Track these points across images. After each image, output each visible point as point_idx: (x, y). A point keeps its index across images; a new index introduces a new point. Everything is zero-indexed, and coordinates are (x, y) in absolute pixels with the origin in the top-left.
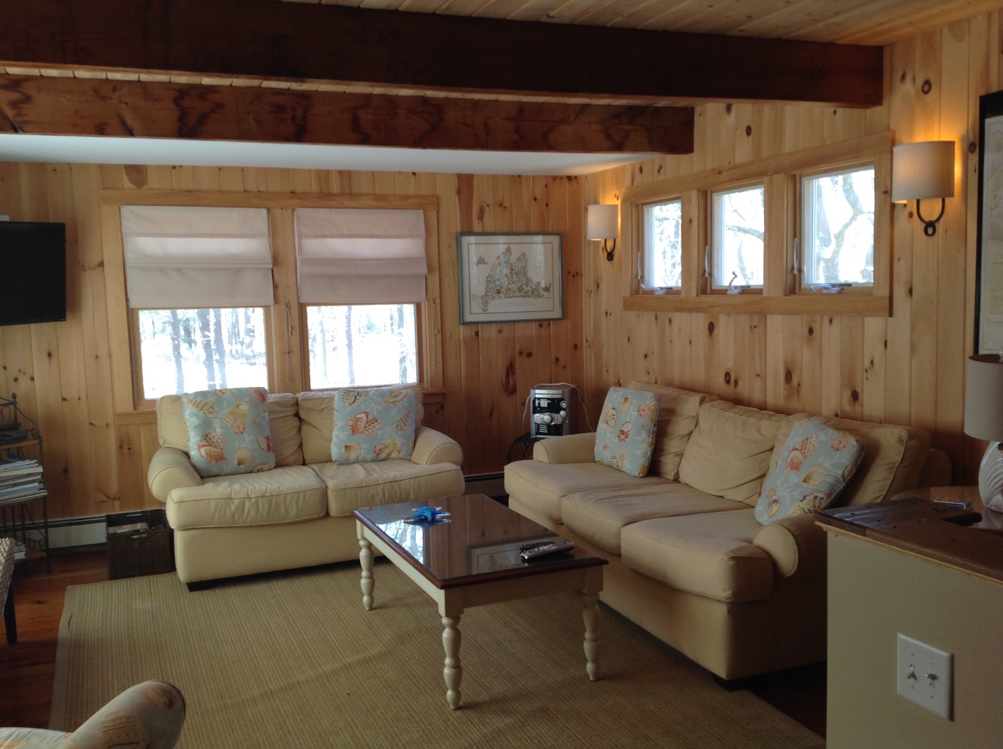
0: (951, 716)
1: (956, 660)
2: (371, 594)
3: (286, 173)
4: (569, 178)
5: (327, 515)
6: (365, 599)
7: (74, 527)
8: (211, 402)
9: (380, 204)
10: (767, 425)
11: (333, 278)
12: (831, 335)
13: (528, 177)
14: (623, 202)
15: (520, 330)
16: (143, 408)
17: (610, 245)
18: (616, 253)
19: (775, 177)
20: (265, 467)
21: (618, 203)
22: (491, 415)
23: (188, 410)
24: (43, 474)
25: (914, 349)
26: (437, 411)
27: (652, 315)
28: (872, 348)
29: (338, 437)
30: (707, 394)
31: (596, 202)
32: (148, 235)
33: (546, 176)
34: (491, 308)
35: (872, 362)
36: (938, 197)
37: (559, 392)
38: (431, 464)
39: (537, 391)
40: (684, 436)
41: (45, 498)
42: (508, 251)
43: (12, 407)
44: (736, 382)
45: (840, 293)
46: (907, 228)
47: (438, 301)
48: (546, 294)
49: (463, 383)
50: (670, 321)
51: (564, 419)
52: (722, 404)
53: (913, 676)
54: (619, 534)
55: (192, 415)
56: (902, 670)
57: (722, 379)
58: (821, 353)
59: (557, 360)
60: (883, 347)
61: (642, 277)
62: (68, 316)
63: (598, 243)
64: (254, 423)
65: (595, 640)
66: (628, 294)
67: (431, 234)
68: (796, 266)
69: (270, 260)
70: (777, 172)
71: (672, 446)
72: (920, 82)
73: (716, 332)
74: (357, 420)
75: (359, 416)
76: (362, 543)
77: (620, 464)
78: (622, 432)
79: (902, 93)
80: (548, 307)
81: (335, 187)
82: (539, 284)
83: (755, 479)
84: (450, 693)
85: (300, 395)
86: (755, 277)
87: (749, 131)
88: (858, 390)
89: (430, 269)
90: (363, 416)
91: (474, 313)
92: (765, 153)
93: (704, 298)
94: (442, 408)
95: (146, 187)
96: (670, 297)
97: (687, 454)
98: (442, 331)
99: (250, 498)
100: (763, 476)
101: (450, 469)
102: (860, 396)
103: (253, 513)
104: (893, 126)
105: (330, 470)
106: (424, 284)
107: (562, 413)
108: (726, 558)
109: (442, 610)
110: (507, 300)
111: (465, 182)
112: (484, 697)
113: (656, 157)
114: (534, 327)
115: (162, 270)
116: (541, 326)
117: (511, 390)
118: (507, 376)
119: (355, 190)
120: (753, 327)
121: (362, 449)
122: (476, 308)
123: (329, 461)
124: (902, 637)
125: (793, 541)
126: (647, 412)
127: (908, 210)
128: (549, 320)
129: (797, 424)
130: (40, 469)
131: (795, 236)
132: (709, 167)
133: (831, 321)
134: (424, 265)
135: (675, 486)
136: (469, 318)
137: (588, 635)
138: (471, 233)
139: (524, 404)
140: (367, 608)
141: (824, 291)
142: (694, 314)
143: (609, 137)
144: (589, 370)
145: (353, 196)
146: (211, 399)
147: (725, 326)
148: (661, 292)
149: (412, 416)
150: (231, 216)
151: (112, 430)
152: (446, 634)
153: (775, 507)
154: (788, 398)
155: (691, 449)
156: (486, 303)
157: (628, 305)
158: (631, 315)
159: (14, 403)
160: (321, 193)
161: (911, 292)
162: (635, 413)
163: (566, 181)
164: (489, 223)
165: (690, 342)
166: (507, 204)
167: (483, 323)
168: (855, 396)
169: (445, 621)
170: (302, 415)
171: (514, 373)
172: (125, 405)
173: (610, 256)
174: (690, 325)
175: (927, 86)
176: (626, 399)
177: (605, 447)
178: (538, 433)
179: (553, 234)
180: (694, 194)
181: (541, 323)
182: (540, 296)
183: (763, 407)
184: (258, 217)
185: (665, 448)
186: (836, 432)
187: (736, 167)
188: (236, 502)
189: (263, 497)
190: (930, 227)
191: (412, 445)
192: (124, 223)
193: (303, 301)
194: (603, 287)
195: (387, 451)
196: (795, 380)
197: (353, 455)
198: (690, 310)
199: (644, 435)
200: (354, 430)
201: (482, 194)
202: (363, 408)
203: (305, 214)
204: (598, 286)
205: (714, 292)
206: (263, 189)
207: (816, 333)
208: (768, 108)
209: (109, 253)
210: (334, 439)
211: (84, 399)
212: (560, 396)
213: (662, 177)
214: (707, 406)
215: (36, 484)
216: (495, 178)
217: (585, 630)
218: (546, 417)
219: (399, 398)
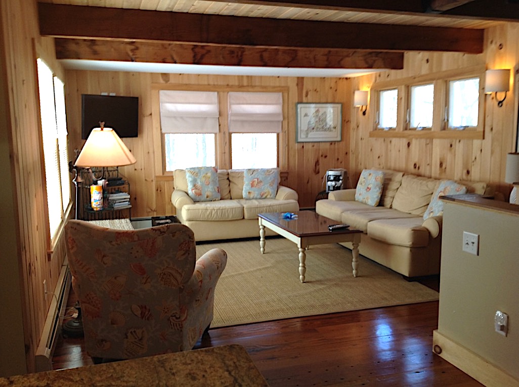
0: (478, 255)
1: (480, 237)
2: (264, 247)
3: (225, 77)
4: (347, 78)
5: (244, 218)
6: (262, 249)
7: (138, 222)
8: (196, 172)
9: (264, 90)
10: (431, 184)
11: (243, 122)
12: (459, 148)
13: (328, 78)
14: (371, 90)
15: (322, 146)
16: (166, 174)
17: (364, 109)
18: (367, 112)
19: (438, 81)
20: (217, 199)
21: (369, 90)
22: (308, 182)
23: (188, 174)
24: (130, 199)
25: (492, 153)
26: (285, 180)
27: (383, 139)
28: (476, 152)
29: (245, 188)
30: (405, 173)
31: (358, 89)
32: (171, 103)
33: (336, 78)
34: (309, 136)
35: (476, 158)
36: (504, 91)
37: (340, 172)
38: (285, 199)
39: (330, 172)
40: (395, 190)
41: (130, 208)
42: (317, 111)
43: (117, 171)
44: (419, 168)
45: (464, 129)
46: (492, 104)
47: (287, 132)
48: (334, 130)
49: (296, 169)
50: (391, 142)
51: (341, 184)
52: (412, 176)
53: (467, 244)
54: (366, 225)
55: (189, 177)
56: (464, 242)
57: (412, 166)
58: (455, 155)
59: (338, 159)
60: (480, 152)
61: (379, 122)
62: (138, 136)
63: (358, 108)
64: (213, 181)
65: (356, 261)
66: (372, 130)
67: (285, 103)
68: (446, 118)
69: (218, 114)
70: (439, 79)
71: (390, 194)
72: (498, 44)
73: (410, 146)
74: (253, 182)
75: (255, 180)
76: (261, 227)
77: (367, 201)
78: (368, 188)
79: (491, 49)
80: (335, 136)
81: (245, 84)
82: (330, 125)
83: (425, 206)
84: (301, 277)
85: (229, 171)
86: (429, 123)
87: (428, 61)
88: (470, 170)
89: (284, 118)
90: (256, 180)
91: (302, 138)
92: (434, 70)
93: (406, 132)
94: (287, 178)
95: (169, 82)
96: (391, 131)
97: (396, 197)
98: (288, 145)
99: (214, 210)
100: (428, 204)
101: (293, 202)
102: (470, 172)
103: (215, 215)
104: (487, 62)
105: (243, 202)
106: (281, 125)
107: (341, 181)
108: (410, 230)
109: (299, 246)
110: (317, 133)
111: (300, 80)
112: (313, 280)
113: (387, 71)
114: (328, 144)
115: (175, 117)
116: (331, 144)
117: (317, 172)
118: (316, 166)
119: (253, 84)
120: (427, 144)
121: (255, 194)
122: (303, 136)
123: (242, 198)
124: (464, 232)
125: (437, 224)
126: (379, 179)
127: (492, 96)
128: (335, 142)
129: (443, 182)
130: (129, 197)
131: (446, 106)
132: (410, 76)
133: (460, 141)
134: (282, 116)
135: (390, 210)
136: (300, 140)
137: (354, 260)
138: (301, 103)
139: (322, 178)
140: (262, 253)
141: (457, 129)
142: (401, 139)
143: (367, 63)
144: (352, 165)
145: (253, 87)
146: (197, 171)
147: (414, 143)
148: (387, 129)
149: (276, 180)
150: (203, 95)
151: (154, 183)
152: (300, 254)
153: (432, 214)
154: (440, 174)
155: (398, 195)
156: (307, 134)
157: (371, 135)
158: (373, 140)
159: (117, 170)
160: (239, 85)
161: (492, 129)
162: (374, 180)
163: (345, 80)
164: (310, 98)
165: (399, 151)
166: (318, 90)
167: (306, 142)
168: (468, 172)
169: (300, 250)
170: (230, 179)
171: (318, 165)
172: (159, 172)
173: (364, 113)
174: (399, 144)
175: (501, 47)
176: (370, 174)
177: (360, 194)
178: (329, 190)
179: (338, 103)
180: (403, 87)
181: (331, 143)
182: (331, 131)
183: (430, 177)
184: (214, 96)
185: (387, 194)
186: (458, 185)
187: (422, 76)
188: (209, 211)
189: (219, 209)
190: (500, 103)
191: (276, 192)
192: (161, 98)
193: (231, 131)
194: (360, 127)
195: (266, 195)
196: (444, 166)
197: (252, 196)
198: (400, 137)
199: (378, 189)
200: (252, 186)
201: (307, 86)
202: (256, 176)
203: (233, 94)
204: (358, 127)
205: (410, 129)
206: (216, 83)
207: (453, 146)
208: (436, 54)
209: (154, 110)
210: (244, 189)
211: (143, 170)
212: (339, 174)
213: (389, 79)
214: (405, 177)
215: (127, 202)
216: (313, 79)
217: (353, 258)
218: (333, 183)
219: (271, 173)
